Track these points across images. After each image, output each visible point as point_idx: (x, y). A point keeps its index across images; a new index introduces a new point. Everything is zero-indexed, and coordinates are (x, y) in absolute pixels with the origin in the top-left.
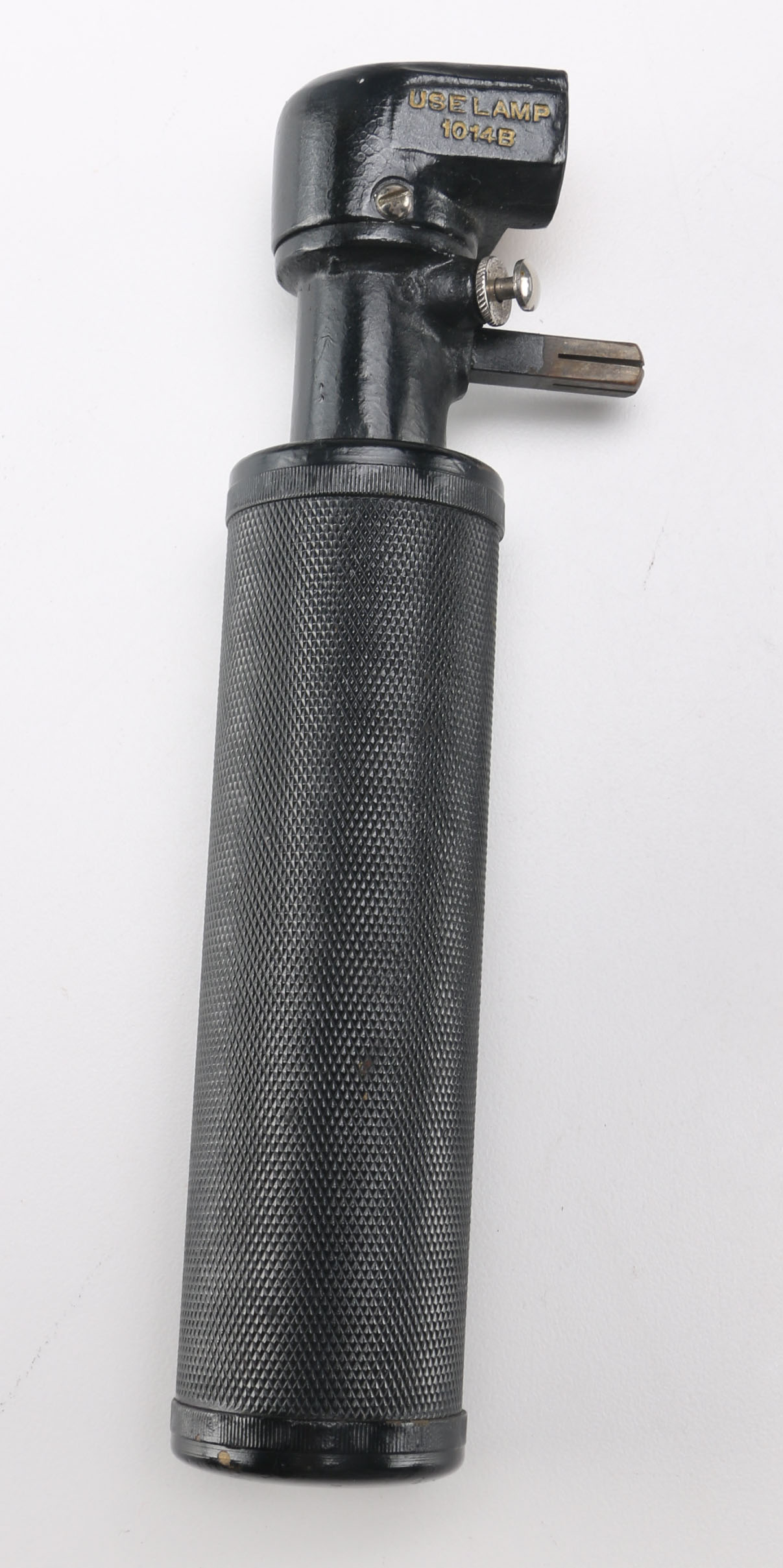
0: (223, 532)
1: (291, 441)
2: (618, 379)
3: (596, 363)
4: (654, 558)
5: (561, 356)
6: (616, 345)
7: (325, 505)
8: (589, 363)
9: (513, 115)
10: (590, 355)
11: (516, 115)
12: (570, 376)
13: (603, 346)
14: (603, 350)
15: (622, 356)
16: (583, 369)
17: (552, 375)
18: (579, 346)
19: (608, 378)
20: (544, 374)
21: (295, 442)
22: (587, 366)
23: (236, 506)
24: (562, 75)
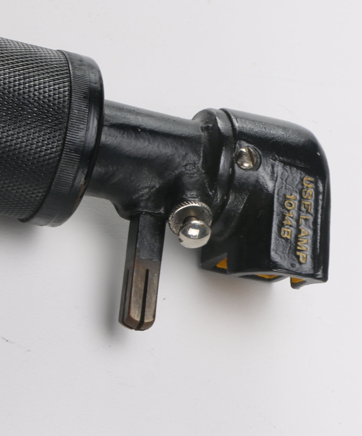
0: (55, 48)
1: (106, 100)
2: (132, 305)
3: (142, 292)
4: (11, 342)
5: (147, 271)
6: (154, 308)
7: (64, 91)
8: (143, 288)
9: (300, 239)
10: (148, 290)
11: (300, 241)
12: (135, 274)
13: (154, 299)
14: (151, 298)
15: (147, 310)
16: (139, 283)
17: (136, 264)
18: (153, 283)
19: (133, 299)
20: (136, 258)
21: (105, 102)
22: (141, 286)
23: (71, 59)
24: (325, 278)
